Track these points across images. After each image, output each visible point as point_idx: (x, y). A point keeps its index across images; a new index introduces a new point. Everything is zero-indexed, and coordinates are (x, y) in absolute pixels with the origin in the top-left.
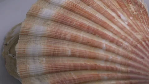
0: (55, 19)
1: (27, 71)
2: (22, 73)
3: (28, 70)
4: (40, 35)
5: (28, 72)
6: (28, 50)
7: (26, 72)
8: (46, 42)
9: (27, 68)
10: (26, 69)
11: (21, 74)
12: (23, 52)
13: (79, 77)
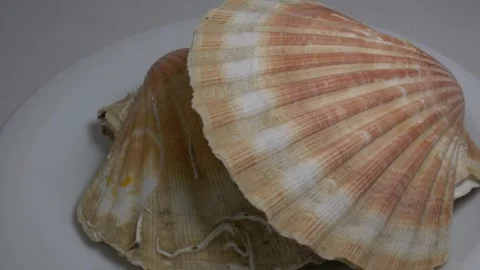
0: (285, 100)
1: (318, 225)
2: (311, 236)
3: (319, 222)
4: (284, 146)
5: (321, 226)
6: (286, 187)
7: (319, 228)
8: (306, 149)
9: (314, 219)
10: (314, 223)
11: (312, 239)
12: (280, 198)
13: (409, 165)
